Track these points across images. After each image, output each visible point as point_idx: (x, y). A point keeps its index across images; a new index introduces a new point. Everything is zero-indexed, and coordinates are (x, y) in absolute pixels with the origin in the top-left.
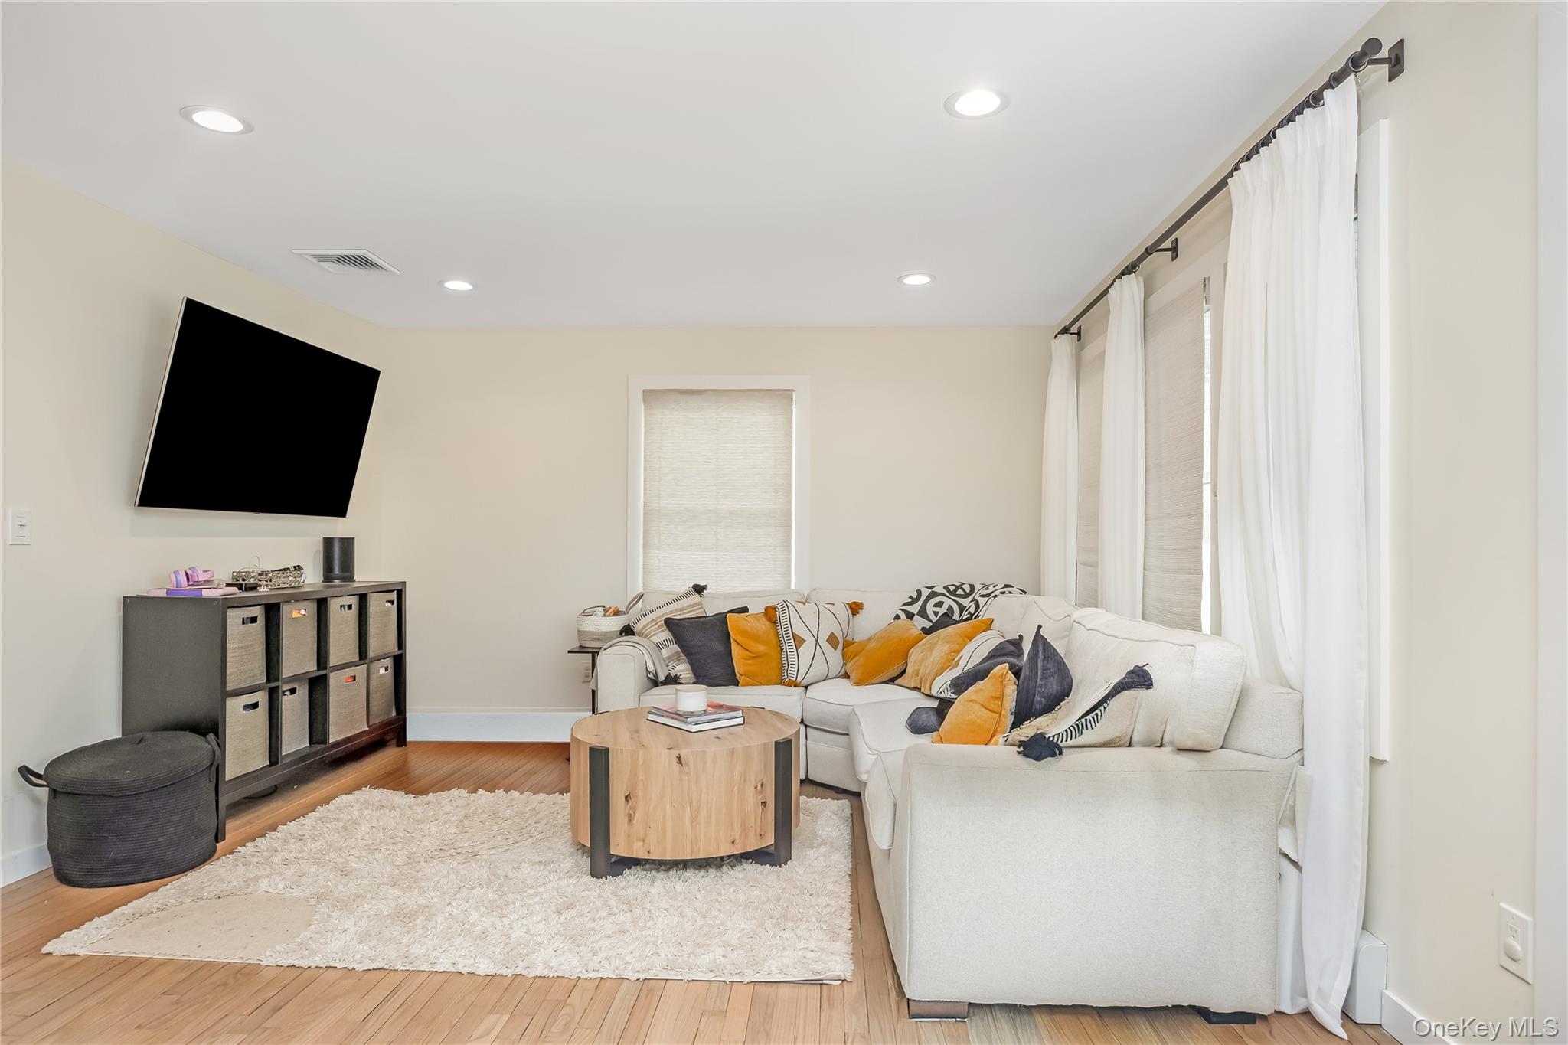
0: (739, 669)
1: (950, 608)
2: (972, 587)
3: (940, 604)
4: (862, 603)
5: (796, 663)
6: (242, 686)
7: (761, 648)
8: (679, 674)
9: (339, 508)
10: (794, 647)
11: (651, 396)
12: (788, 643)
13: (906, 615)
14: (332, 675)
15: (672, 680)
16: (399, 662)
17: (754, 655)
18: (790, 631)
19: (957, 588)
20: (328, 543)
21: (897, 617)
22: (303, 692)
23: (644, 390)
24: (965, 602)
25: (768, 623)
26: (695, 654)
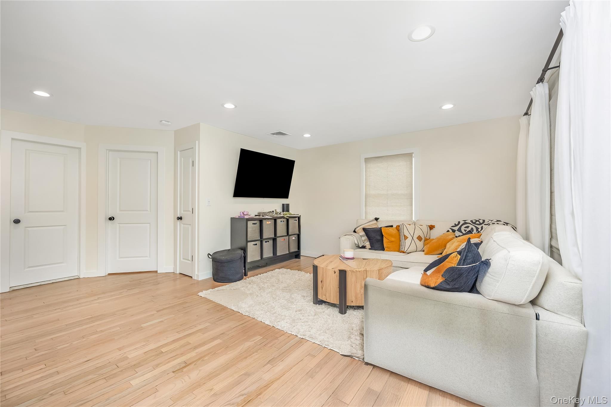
0: (385, 245)
1: (472, 229)
2: (484, 221)
3: (468, 227)
4: (434, 226)
5: (404, 245)
6: (253, 240)
7: (393, 239)
8: (366, 245)
9: (286, 196)
10: (404, 239)
11: (367, 160)
12: (402, 238)
13: (452, 230)
14: (278, 238)
15: (364, 247)
16: (299, 236)
17: (390, 241)
18: (403, 234)
19: (477, 221)
20: (283, 205)
21: (448, 231)
22: (271, 242)
23: (365, 158)
25: (397, 231)
26: (371, 239)
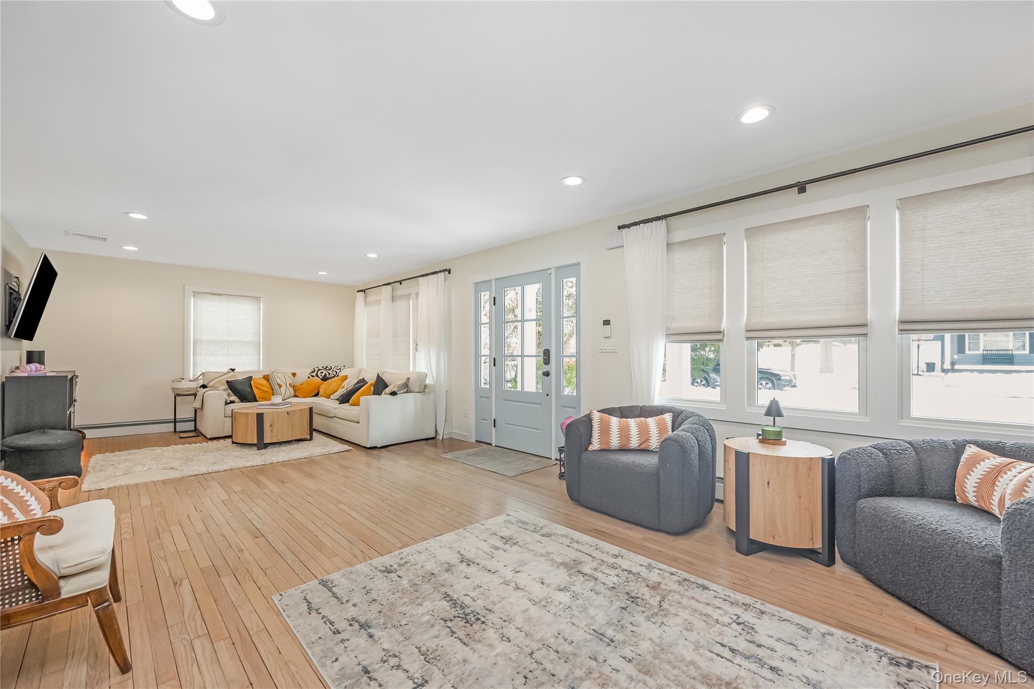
0: (257, 396)
2: (331, 367)
3: (322, 373)
4: (296, 373)
5: (280, 393)
7: (266, 389)
8: (234, 400)
10: (278, 388)
11: (196, 294)
12: (275, 386)
13: (311, 376)
15: (232, 402)
17: (262, 391)
18: (275, 382)
19: (327, 367)
21: (309, 377)
23: (193, 292)
24: (330, 372)
25: (266, 380)
26: (238, 392)
